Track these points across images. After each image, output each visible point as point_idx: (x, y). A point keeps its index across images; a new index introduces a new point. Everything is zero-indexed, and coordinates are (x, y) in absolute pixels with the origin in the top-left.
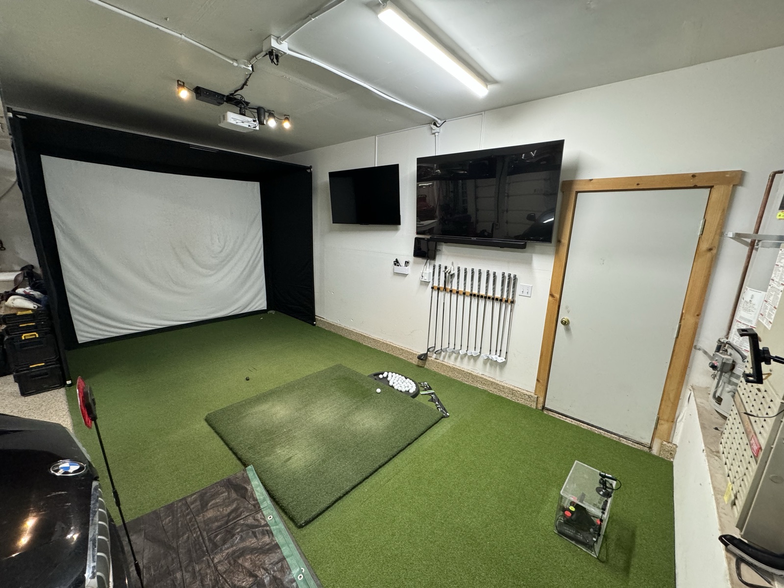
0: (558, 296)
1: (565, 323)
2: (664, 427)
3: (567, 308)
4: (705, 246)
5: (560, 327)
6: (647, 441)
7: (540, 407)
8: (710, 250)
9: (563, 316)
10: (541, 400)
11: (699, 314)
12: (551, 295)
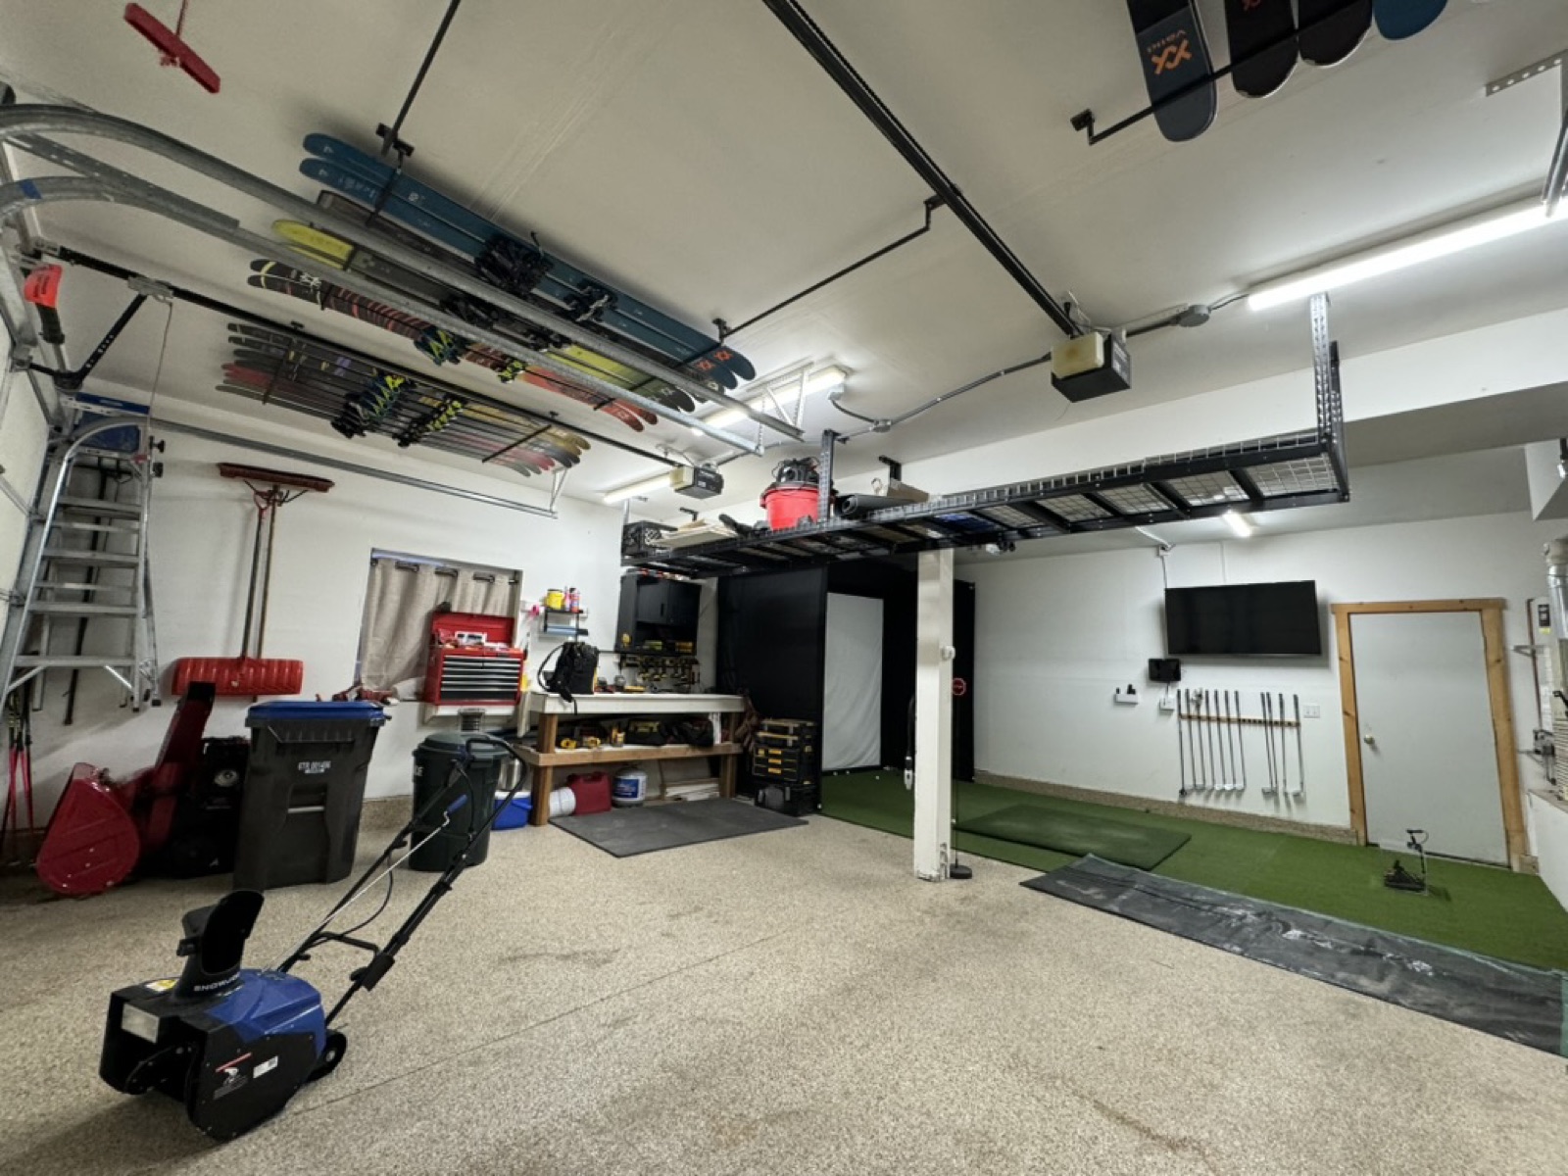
0: (1353, 714)
1: (1370, 742)
2: (1516, 840)
3: (1367, 725)
4: (1492, 658)
5: (1365, 747)
6: (1502, 859)
7: (1362, 842)
8: (1498, 661)
9: (1365, 734)
10: (1362, 834)
11: (1510, 719)
12: (1345, 713)
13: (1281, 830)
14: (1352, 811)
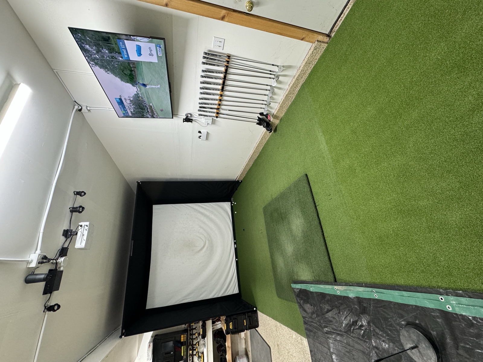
0: (224, 12)
1: (251, 5)
5: (255, 11)
7: (326, 39)
9: (244, 7)
10: (320, 38)
12: (223, 19)
13: (300, 85)
14: (302, 39)
